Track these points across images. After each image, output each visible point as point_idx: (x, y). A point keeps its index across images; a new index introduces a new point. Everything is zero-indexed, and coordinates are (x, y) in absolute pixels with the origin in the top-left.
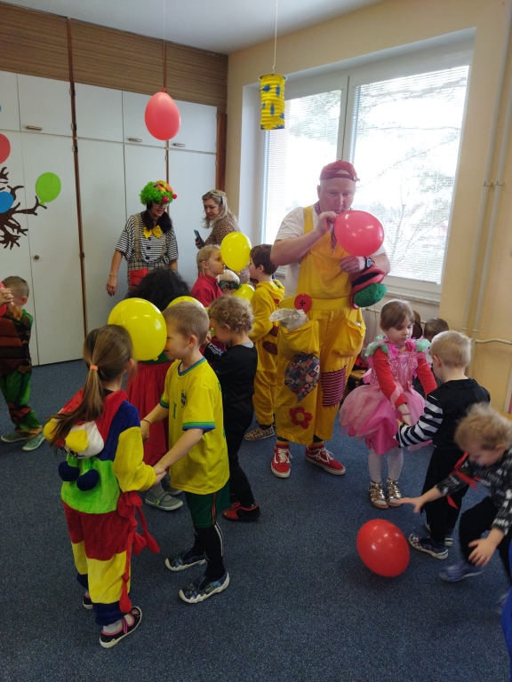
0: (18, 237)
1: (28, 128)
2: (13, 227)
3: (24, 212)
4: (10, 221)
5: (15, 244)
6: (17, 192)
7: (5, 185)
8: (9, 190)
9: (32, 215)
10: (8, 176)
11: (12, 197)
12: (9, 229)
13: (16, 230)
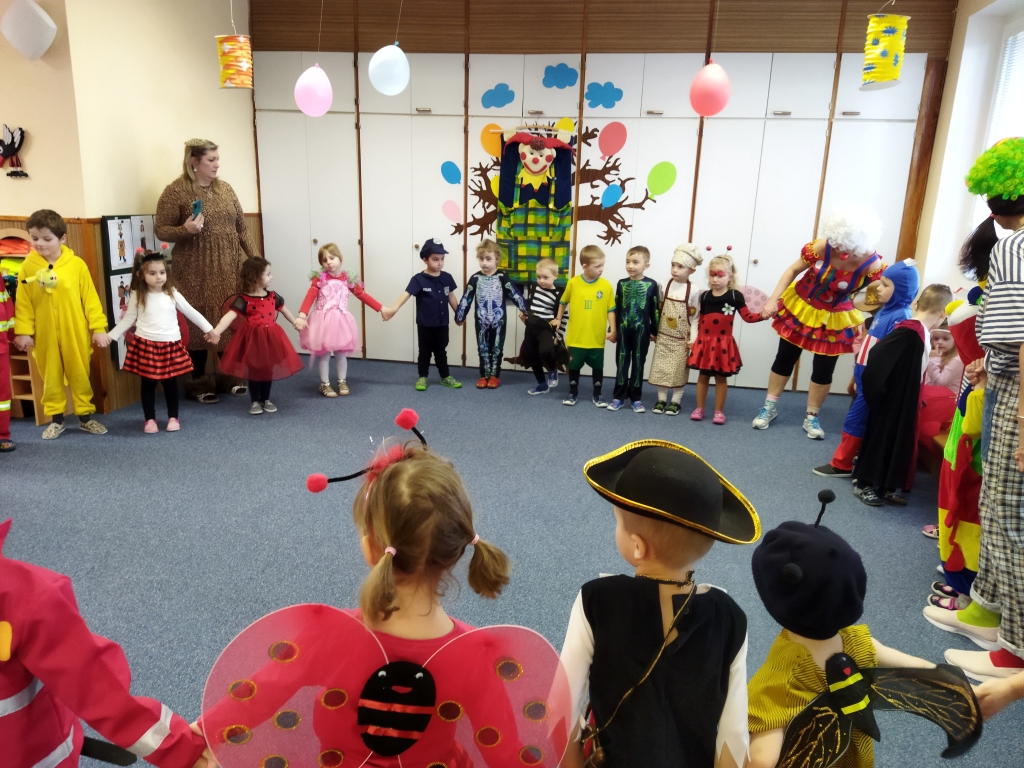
0: (620, 234)
1: (649, 113)
2: (617, 222)
3: (631, 206)
4: (615, 215)
5: (616, 241)
6: (627, 184)
7: (616, 178)
8: (618, 183)
9: (639, 210)
10: (620, 168)
11: (621, 190)
12: (612, 224)
13: (619, 226)
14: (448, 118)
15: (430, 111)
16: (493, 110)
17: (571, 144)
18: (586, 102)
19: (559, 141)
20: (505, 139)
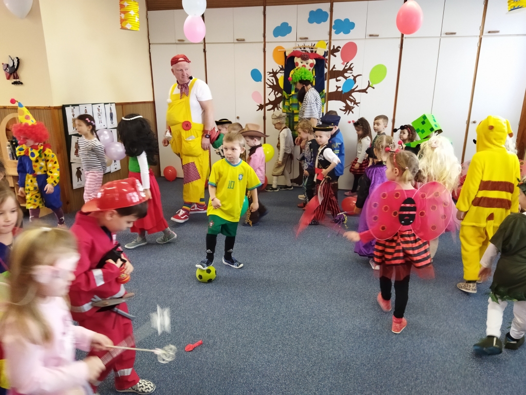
0: (353, 107)
1: (370, 36)
2: (351, 101)
3: (359, 91)
4: (350, 97)
5: (351, 112)
6: (357, 79)
7: (351, 75)
8: (352, 78)
9: (364, 93)
10: (353, 69)
11: (354, 82)
12: (349, 102)
13: (353, 103)
14: (254, 44)
15: (244, 40)
16: (280, 38)
17: (324, 56)
18: (333, 31)
19: (318, 55)
20: (287, 55)
